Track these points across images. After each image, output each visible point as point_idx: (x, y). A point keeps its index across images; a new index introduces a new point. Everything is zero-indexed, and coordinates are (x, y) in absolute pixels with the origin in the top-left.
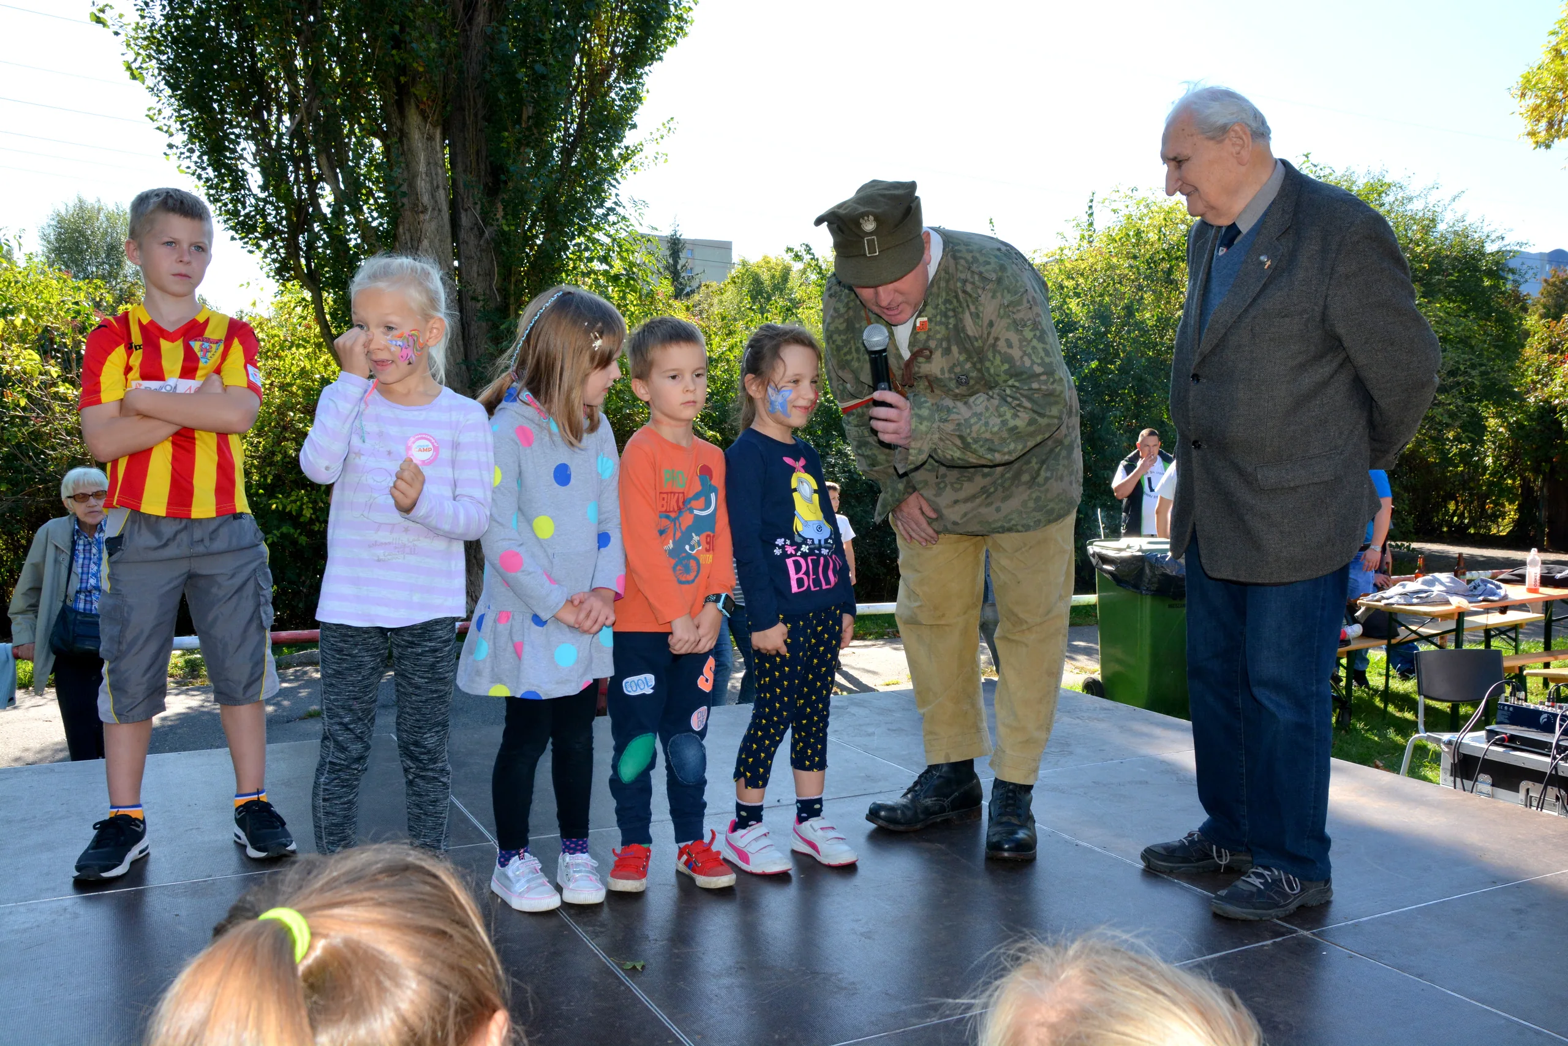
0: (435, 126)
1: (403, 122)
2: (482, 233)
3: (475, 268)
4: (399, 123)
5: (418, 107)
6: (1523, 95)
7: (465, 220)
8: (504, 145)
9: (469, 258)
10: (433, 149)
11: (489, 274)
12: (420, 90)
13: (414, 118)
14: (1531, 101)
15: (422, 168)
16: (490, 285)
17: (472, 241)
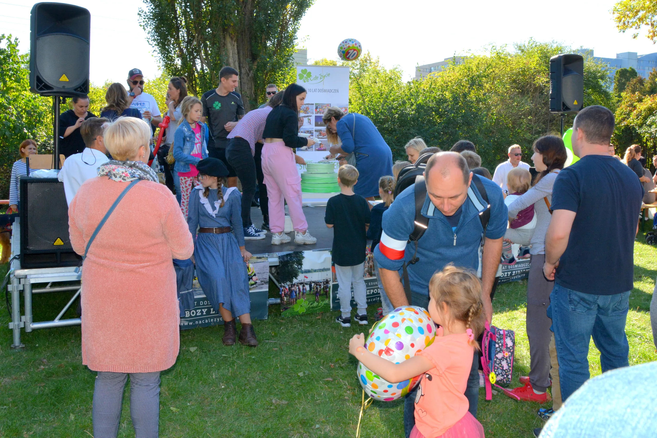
0: (235, 42)
1: (225, 40)
2: (248, 75)
3: (246, 86)
4: (223, 41)
5: (230, 36)
6: (614, 13)
7: (243, 71)
8: (259, 49)
9: (244, 83)
10: (234, 49)
11: (251, 88)
12: (231, 31)
13: (228, 39)
14: (616, 15)
15: (231, 55)
16: (251, 93)
17: (245, 77)
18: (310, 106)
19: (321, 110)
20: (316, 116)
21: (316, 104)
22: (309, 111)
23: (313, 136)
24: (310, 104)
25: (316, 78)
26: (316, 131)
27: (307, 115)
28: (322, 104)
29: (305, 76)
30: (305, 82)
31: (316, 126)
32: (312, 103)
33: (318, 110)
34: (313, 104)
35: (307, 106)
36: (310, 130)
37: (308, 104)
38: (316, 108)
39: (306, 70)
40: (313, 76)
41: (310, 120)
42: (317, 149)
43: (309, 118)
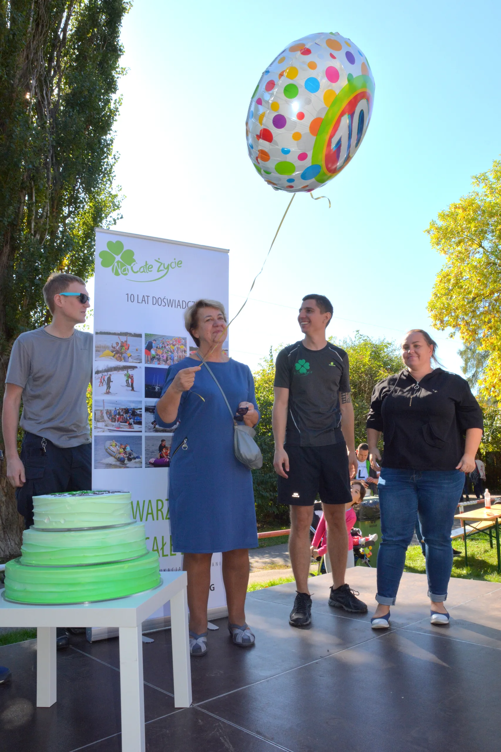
18: (131, 341)
19: (160, 352)
20: (147, 369)
21: (147, 335)
22: (129, 353)
23: (140, 423)
24: (130, 335)
25: (147, 268)
26: (147, 409)
27: (122, 364)
28: (163, 337)
29: (118, 258)
30: (117, 274)
31: (146, 397)
32: (138, 332)
33: (153, 352)
34: (140, 336)
35: (123, 339)
36: (132, 406)
37: (126, 334)
38: (149, 347)
39: (119, 245)
40: (140, 260)
41: (131, 377)
42: (152, 460)
43: (131, 372)
